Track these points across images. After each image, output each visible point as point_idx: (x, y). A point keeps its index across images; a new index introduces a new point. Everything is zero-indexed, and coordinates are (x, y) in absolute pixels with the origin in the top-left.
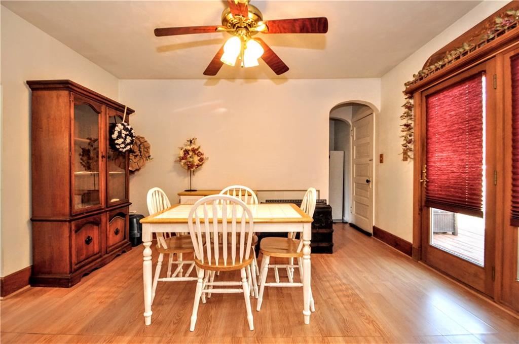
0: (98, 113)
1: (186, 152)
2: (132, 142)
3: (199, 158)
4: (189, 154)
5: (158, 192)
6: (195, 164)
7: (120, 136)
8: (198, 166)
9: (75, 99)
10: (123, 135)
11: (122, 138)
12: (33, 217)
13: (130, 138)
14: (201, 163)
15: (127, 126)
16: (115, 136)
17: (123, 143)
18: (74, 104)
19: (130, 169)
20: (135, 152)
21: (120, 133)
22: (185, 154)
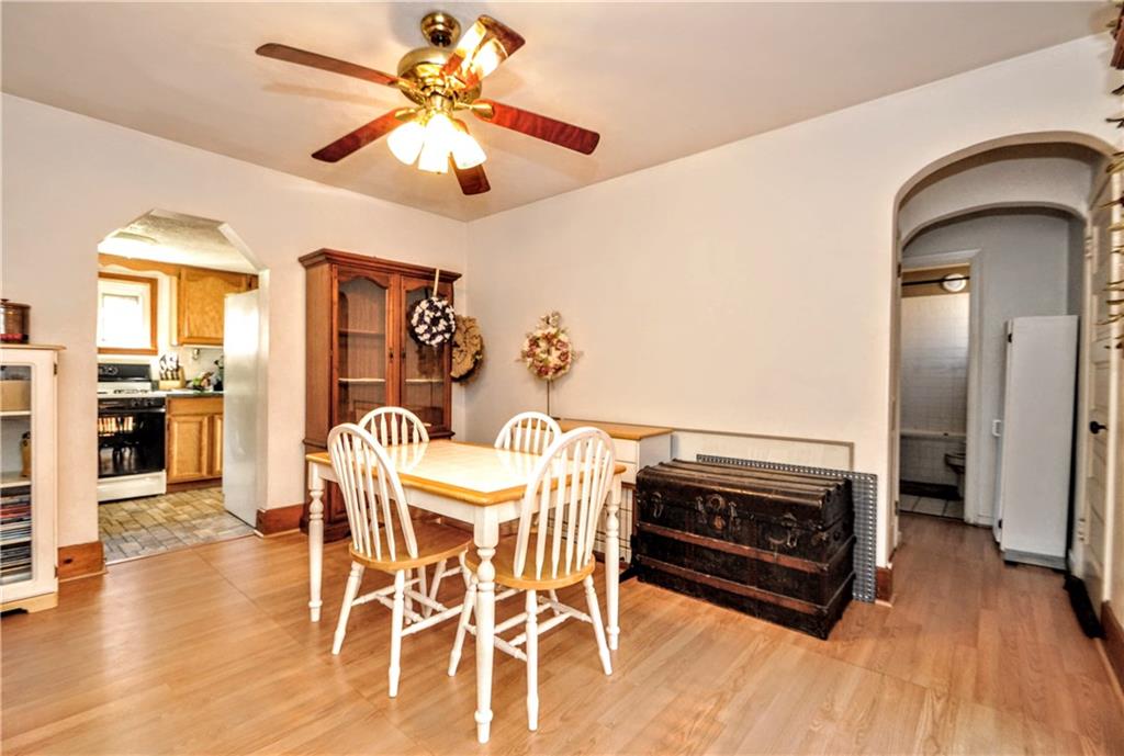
0: (385, 288)
1: (535, 342)
2: (448, 329)
3: (559, 353)
4: (538, 346)
5: (399, 418)
6: (551, 365)
7: (421, 321)
8: (558, 369)
9: (340, 273)
10: (427, 320)
11: (425, 323)
12: (306, 438)
13: (446, 324)
14: (562, 364)
15: (436, 303)
16: (414, 321)
17: (426, 331)
18: (339, 281)
19: (453, 374)
20: (458, 346)
21: (422, 315)
22: (531, 345)
